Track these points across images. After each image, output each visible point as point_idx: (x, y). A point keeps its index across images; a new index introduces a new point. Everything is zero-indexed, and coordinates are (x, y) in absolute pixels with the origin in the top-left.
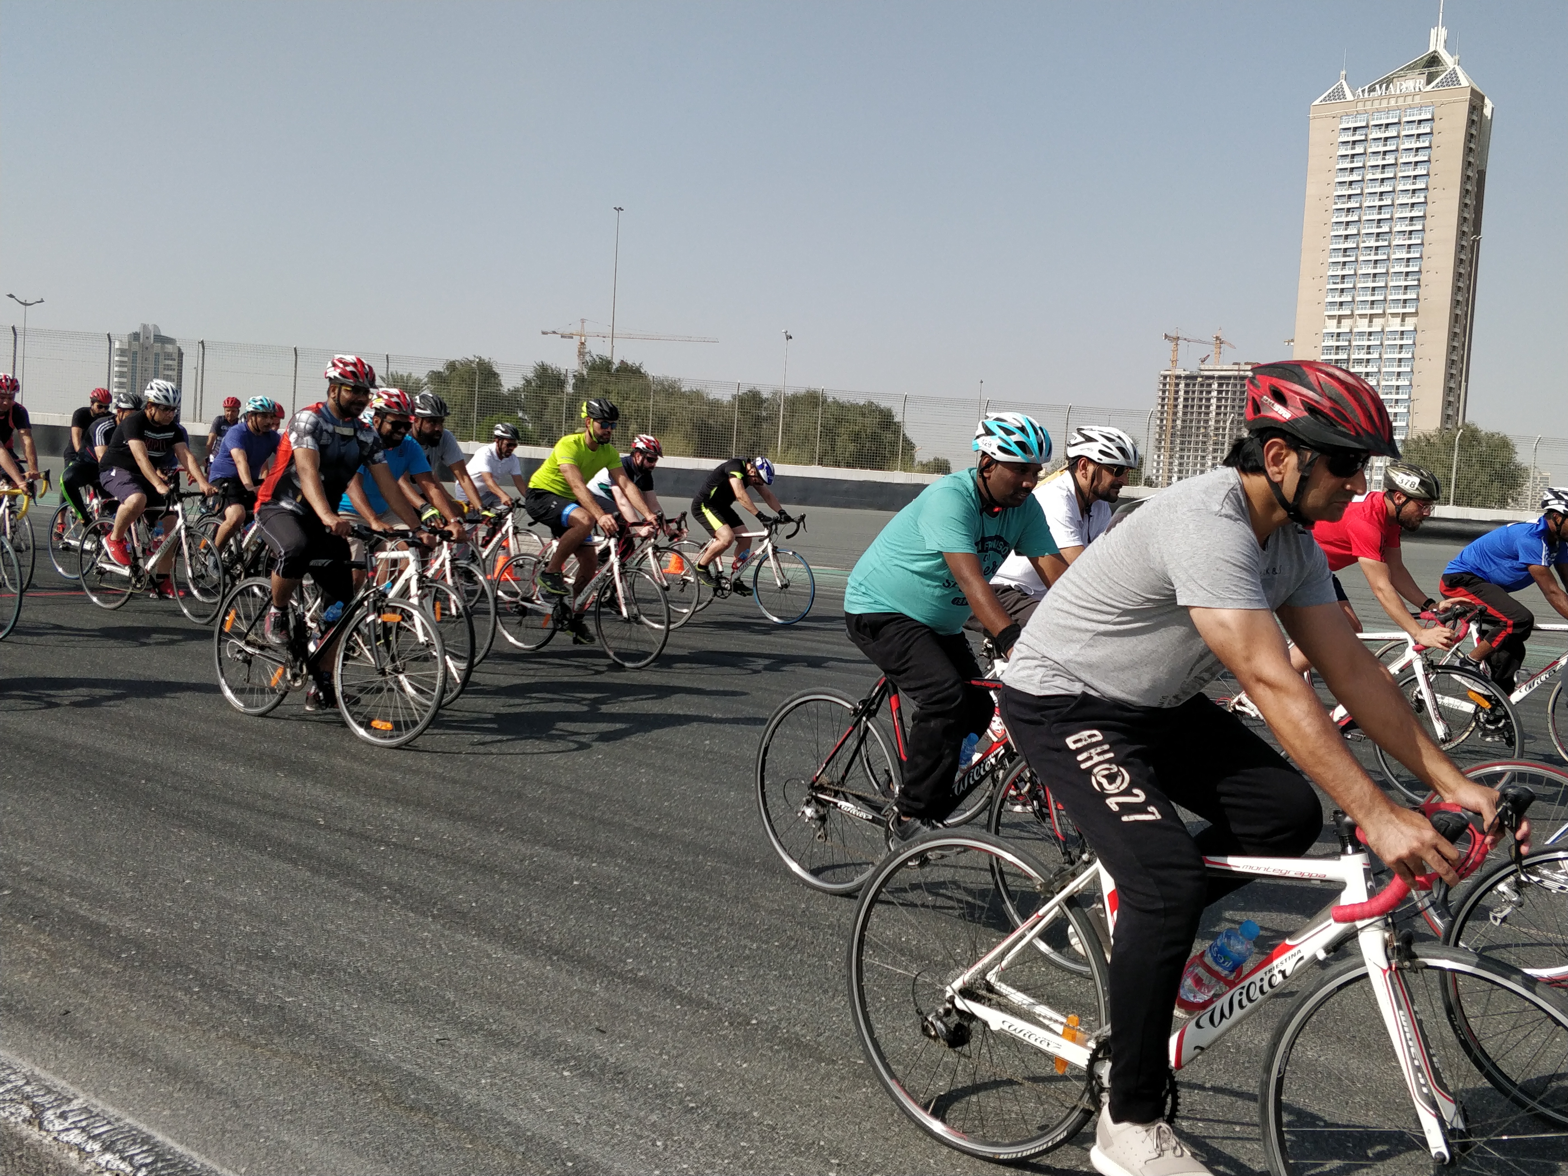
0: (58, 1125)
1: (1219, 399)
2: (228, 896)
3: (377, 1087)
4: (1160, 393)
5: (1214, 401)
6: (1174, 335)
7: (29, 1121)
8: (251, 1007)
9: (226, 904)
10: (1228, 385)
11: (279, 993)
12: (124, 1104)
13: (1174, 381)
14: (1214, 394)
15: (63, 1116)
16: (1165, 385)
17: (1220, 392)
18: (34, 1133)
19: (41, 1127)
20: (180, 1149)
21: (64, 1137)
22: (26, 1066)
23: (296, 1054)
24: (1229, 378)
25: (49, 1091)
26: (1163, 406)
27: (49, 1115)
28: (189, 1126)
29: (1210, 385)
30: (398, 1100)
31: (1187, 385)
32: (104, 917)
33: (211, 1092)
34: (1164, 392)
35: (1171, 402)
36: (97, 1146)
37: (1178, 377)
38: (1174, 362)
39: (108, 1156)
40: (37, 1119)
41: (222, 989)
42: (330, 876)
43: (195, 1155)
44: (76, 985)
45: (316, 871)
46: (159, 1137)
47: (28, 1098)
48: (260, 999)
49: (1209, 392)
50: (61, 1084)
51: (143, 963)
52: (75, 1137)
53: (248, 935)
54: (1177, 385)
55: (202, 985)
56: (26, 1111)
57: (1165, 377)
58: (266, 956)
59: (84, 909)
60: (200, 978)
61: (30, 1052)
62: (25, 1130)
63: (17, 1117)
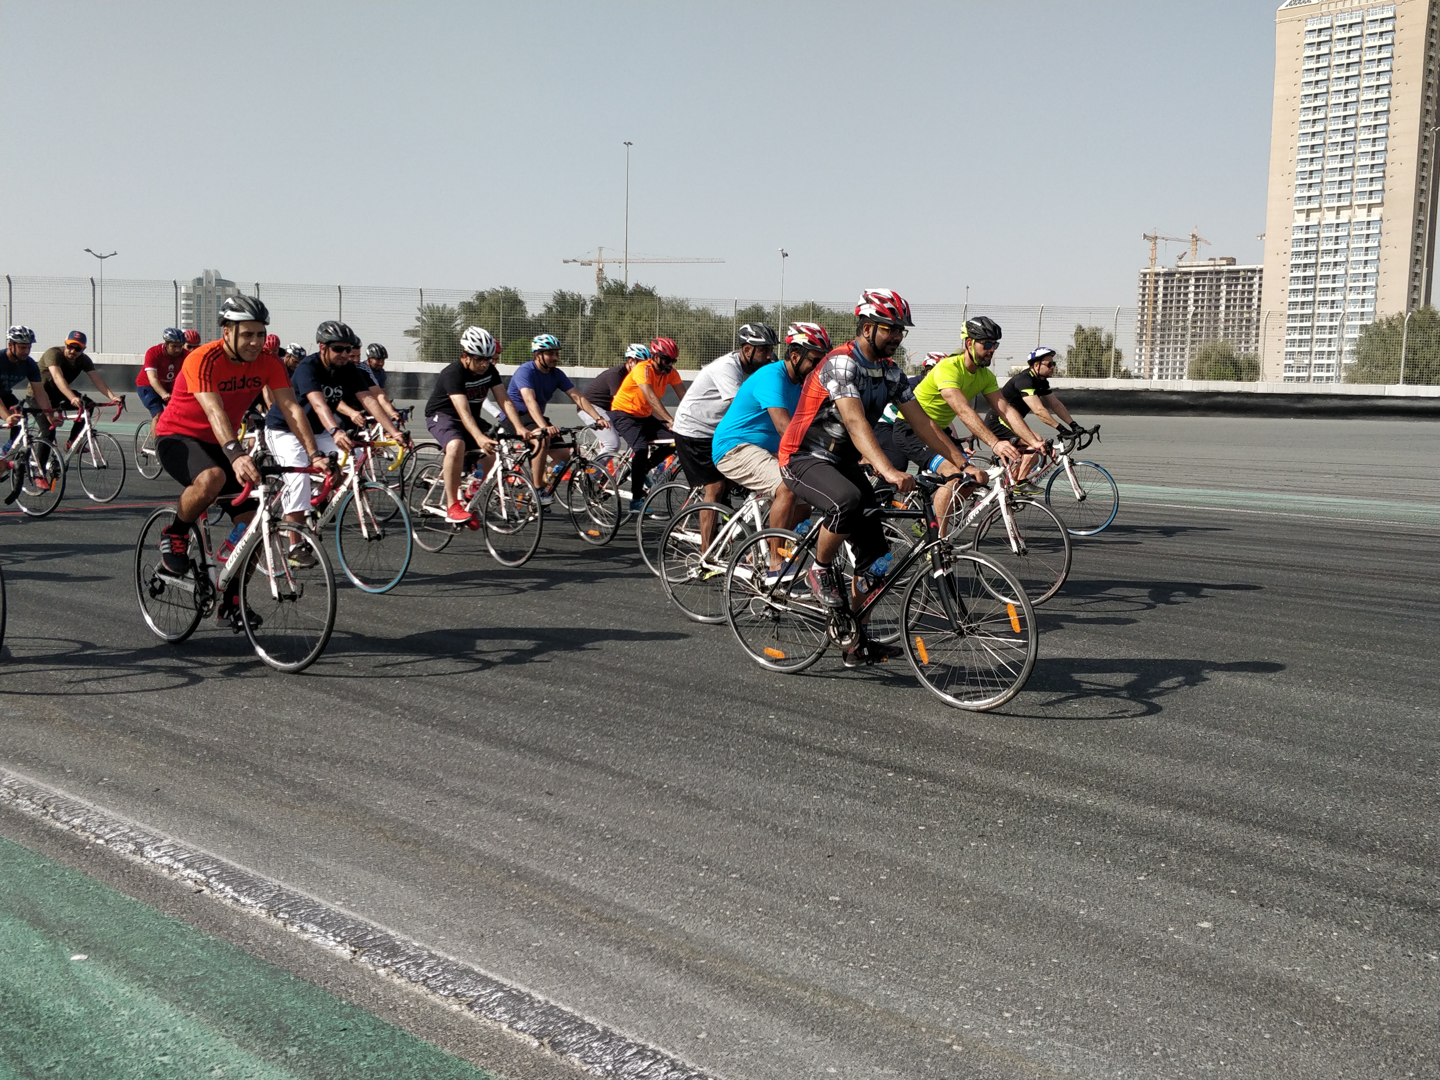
0: (154, 854)
1: (1196, 294)
2: (276, 715)
3: (380, 830)
4: (1141, 290)
5: (1191, 296)
6: (1153, 235)
7: (134, 853)
8: (292, 784)
9: (275, 721)
10: (1204, 279)
11: (313, 776)
12: (200, 842)
13: (1154, 278)
14: (1192, 289)
15: (158, 849)
16: (1145, 282)
17: (1197, 287)
18: (138, 859)
19: (142, 855)
20: (238, 866)
21: (158, 861)
22: (130, 821)
23: (322, 813)
24: (1205, 273)
25: (147, 835)
26: (1143, 302)
27: (148, 848)
28: (245, 854)
29: (1187, 281)
30: (395, 838)
31: (1166, 281)
32: (183, 731)
33: (260, 835)
34: (1144, 289)
35: (1152, 298)
36: (181, 866)
37: (1157, 274)
38: (1153, 260)
39: (189, 871)
40: (139, 849)
41: (270, 773)
42: (355, 701)
43: (249, 870)
44: (164, 773)
45: (343, 698)
46: (224, 860)
47: (132, 839)
48: (298, 779)
49: (1187, 287)
50: (154, 831)
51: (212, 760)
52: (165, 860)
53: (291, 740)
54: (1157, 282)
55: (255, 772)
56: (131, 846)
57: (1145, 275)
58: (303, 753)
59: (168, 727)
60: (254, 767)
61: (132, 813)
62: (131, 857)
63: (125, 850)
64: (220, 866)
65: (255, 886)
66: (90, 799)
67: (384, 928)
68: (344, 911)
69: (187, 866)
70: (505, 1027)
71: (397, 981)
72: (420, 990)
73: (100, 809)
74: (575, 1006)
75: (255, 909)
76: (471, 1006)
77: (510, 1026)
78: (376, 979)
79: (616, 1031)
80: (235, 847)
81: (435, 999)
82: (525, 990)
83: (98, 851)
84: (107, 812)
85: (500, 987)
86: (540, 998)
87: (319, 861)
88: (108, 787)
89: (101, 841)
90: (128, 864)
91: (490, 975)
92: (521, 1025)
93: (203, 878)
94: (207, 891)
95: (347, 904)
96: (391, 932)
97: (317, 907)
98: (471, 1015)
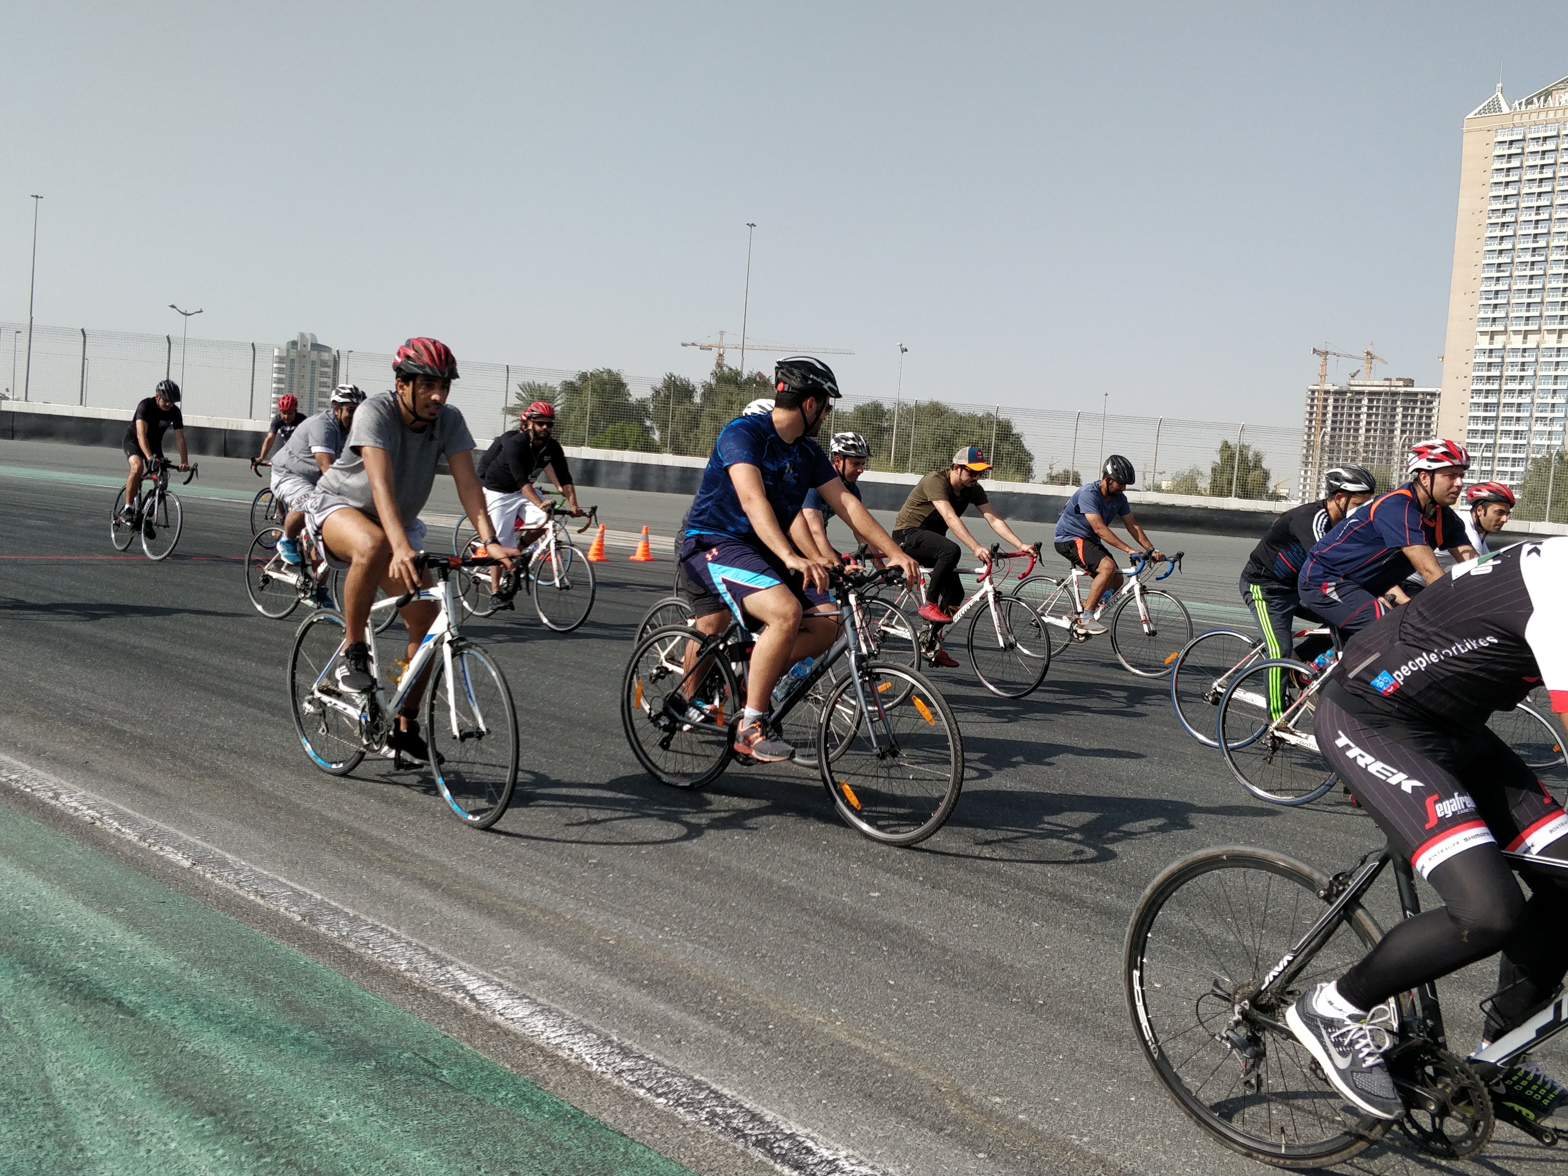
0: (67, 800)
1: (1369, 415)
3: (254, 798)
4: (1308, 408)
5: (1364, 417)
6: (1323, 349)
7: (52, 798)
8: (199, 767)
9: (207, 725)
10: (1378, 400)
11: (219, 762)
12: (107, 796)
14: (1364, 409)
15: (71, 797)
16: (1313, 400)
17: (1370, 408)
18: (53, 802)
19: (57, 800)
20: (129, 811)
21: (69, 804)
22: (56, 780)
23: (214, 785)
24: (1379, 393)
25: (66, 788)
26: (1311, 421)
27: (63, 796)
29: (1360, 401)
30: (264, 804)
31: (1336, 400)
32: (127, 727)
33: (157, 794)
34: (1312, 407)
35: (1320, 417)
36: (85, 808)
37: (1327, 392)
38: (1323, 376)
39: (90, 811)
40: (56, 796)
41: (185, 758)
43: (138, 814)
44: (97, 753)
45: (273, 715)
46: (121, 807)
47: (54, 790)
48: (206, 764)
49: (1359, 408)
50: (73, 786)
51: (140, 747)
52: (74, 804)
54: (1326, 400)
55: (173, 757)
57: (1313, 392)
58: (219, 748)
59: (114, 723)
60: (173, 755)
61: (61, 775)
62: (48, 801)
63: (46, 796)
64: (114, 809)
65: (138, 823)
66: (30, 764)
67: (223, 853)
68: (199, 842)
69: (89, 808)
70: (282, 910)
71: (217, 881)
72: (232, 887)
73: (35, 771)
74: (342, 903)
75: (131, 835)
76: (263, 896)
77: (286, 909)
78: (202, 879)
79: (363, 917)
80: (133, 801)
81: (241, 893)
82: (308, 892)
83: (22, 794)
84: (40, 773)
85: (292, 889)
86: (319, 897)
87: (196, 814)
88: (47, 759)
89: (28, 790)
90: (45, 804)
91: (288, 883)
92: (295, 909)
93: (99, 815)
94: (98, 823)
95: (204, 839)
96: (228, 856)
97: (178, 837)
98: (262, 902)
